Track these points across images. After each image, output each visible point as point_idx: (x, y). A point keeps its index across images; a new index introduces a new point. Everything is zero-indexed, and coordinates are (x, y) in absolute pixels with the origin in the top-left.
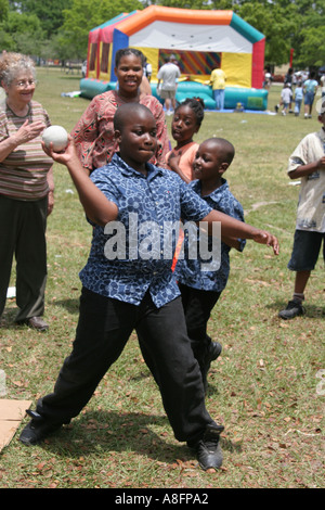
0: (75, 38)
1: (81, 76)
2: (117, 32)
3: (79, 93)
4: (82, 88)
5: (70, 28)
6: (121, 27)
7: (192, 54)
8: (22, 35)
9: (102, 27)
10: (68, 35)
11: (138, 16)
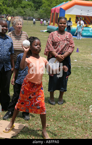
0: (46, 10)
1: (48, 24)
2: (61, 9)
3: (47, 30)
4: (48, 29)
5: (45, 7)
6: (63, 7)
7: (88, 17)
8: (27, 9)
9: (56, 7)
10: (44, 9)
11: (69, 3)
